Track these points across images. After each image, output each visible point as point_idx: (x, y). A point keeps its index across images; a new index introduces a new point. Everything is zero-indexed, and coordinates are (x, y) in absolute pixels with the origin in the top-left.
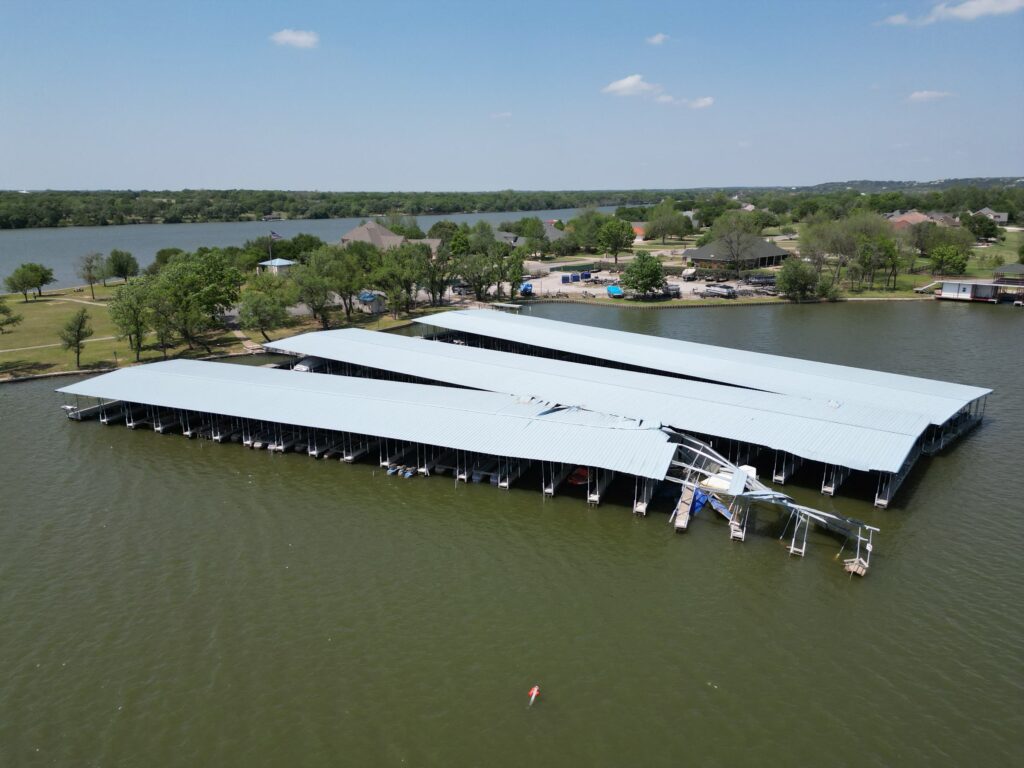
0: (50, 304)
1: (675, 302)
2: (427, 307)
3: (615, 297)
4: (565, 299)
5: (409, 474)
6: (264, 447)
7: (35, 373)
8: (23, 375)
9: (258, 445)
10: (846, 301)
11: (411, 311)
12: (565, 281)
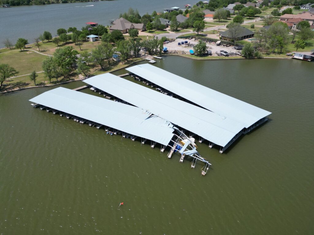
0: (28, 53)
1: (209, 57)
2: (134, 58)
3: (191, 54)
4: (176, 54)
5: (112, 134)
6: (79, 121)
7: (24, 87)
8: (22, 88)
9: (77, 121)
10: (263, 58)
11: (128, 60)
12: (179, 44)
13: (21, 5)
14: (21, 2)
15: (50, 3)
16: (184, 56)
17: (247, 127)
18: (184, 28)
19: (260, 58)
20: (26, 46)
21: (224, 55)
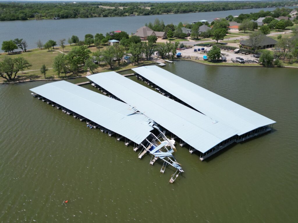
0: (54, 52)
2: (145, 61)
3: (205, 60)
4: (189, 59)
5: (91, 127)
6: (66, 113)
7: (35, 79)
8: (33, 79)
9: (65, 112)
11: (139, 62)
12: (195, 50)
13: (69, 18)
14: (69, 16)
15: (93, 16)
16: (197, 61)
17: (239, 135)
18: (205, 37)
19: (280, 67)
20: (55, 47)
21: (240, 62)
